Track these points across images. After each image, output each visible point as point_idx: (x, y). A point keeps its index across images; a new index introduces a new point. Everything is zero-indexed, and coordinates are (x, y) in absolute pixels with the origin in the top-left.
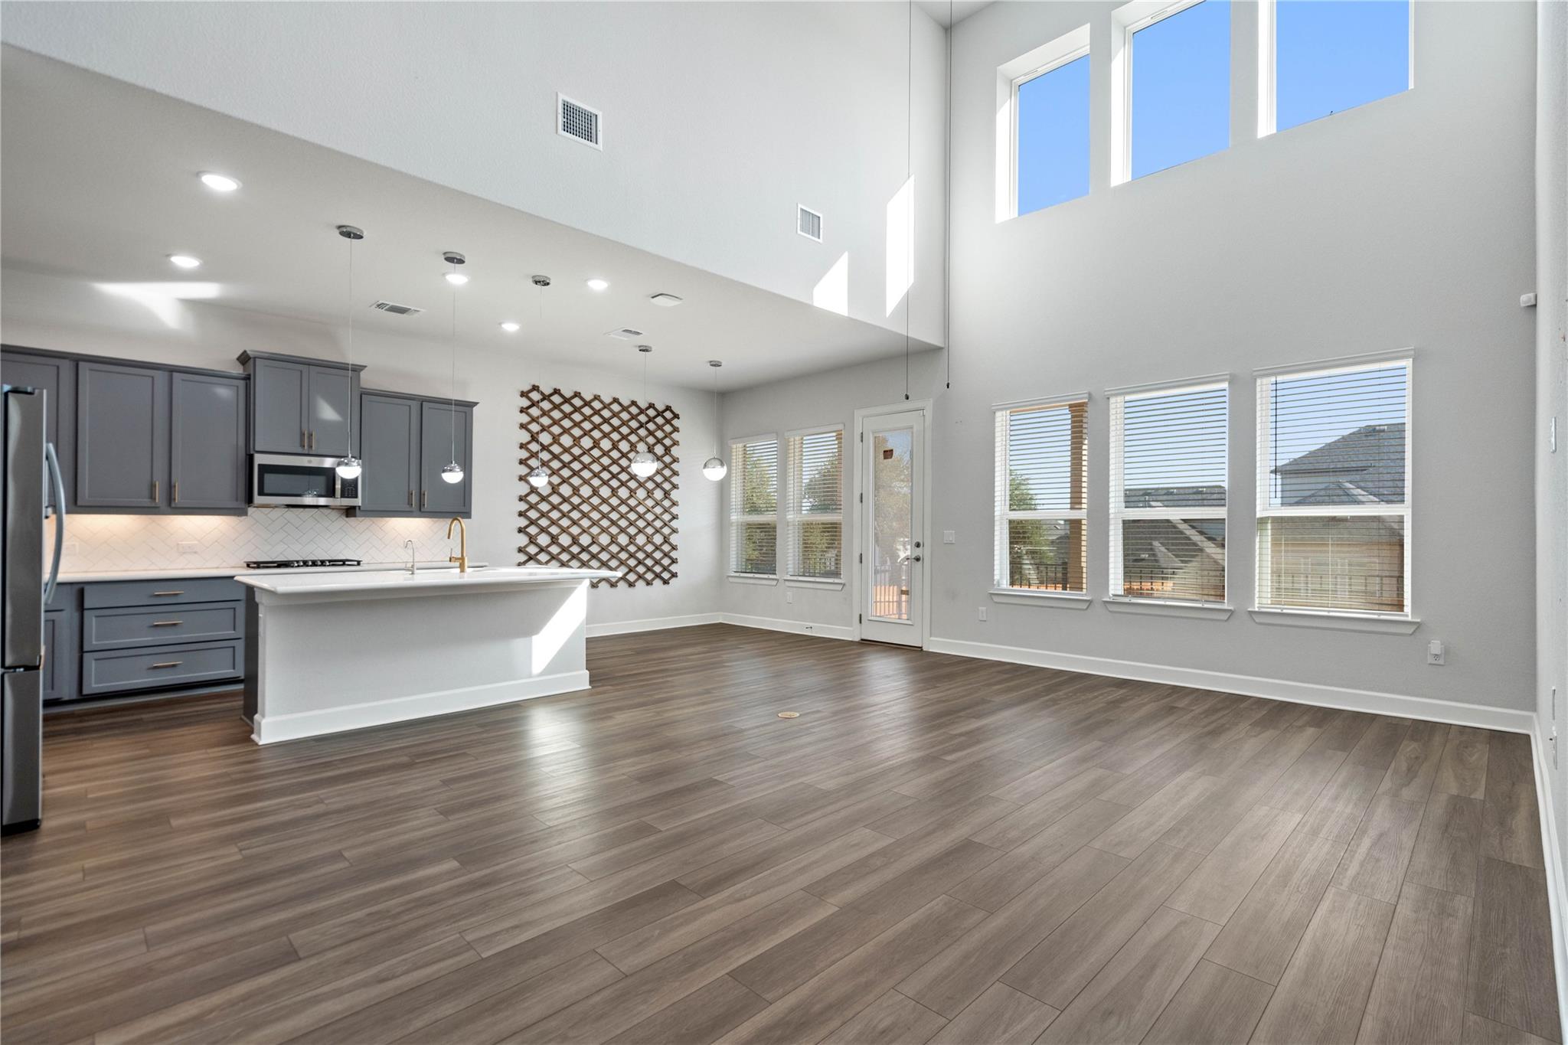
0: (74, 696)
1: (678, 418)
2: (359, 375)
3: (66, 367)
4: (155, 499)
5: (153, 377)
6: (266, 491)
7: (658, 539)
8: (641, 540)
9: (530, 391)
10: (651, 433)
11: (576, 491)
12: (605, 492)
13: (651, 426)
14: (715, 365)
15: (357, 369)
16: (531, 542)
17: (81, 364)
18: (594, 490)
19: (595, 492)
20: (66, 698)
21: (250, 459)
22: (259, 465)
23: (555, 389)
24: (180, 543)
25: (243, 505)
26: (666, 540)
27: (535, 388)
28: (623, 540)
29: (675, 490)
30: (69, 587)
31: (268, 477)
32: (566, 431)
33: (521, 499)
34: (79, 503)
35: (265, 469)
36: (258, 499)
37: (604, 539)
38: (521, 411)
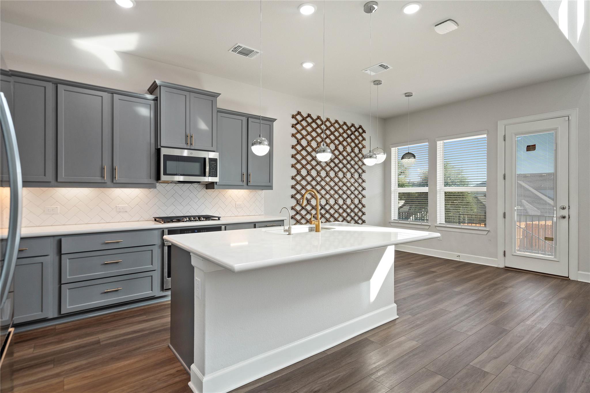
0: (56, 316)
1: (365, 133)
2: (217, 99)
3: (50, 87)
4: (104, 177)
5: (102, 97)
6: (168, 172)
7: (356, 201)
8: (349, 202)
9: (297, 115)
10: (353, 141)
11: (318, 173)
12: (332, 174)
13: (353, 137)
14: (408, 96)
15: (214, 96)
16: (298, 203)
17: (59, 85)
18: (327, 173)
19: (328, 175)
20: (51, 317)
21: (158, 151)
22: (164, 155)
23: (308, 114)
24: (117, 205)
25: (154, 181)
26: (360, 202)
27: (299, 113)
28: (341, 202)
29: (364, 173)
30: (52, 239)
31: (169, 163)
32: (314, 139)
33: (293, 178)
34: (59, 180)
35: (168, 158)
36: (163, 178)
37: (332, 202)
38: (293, 127)
